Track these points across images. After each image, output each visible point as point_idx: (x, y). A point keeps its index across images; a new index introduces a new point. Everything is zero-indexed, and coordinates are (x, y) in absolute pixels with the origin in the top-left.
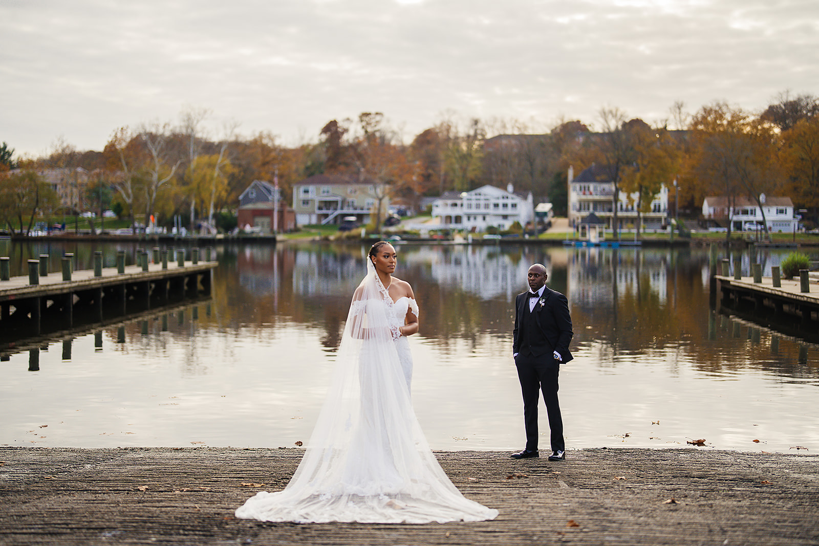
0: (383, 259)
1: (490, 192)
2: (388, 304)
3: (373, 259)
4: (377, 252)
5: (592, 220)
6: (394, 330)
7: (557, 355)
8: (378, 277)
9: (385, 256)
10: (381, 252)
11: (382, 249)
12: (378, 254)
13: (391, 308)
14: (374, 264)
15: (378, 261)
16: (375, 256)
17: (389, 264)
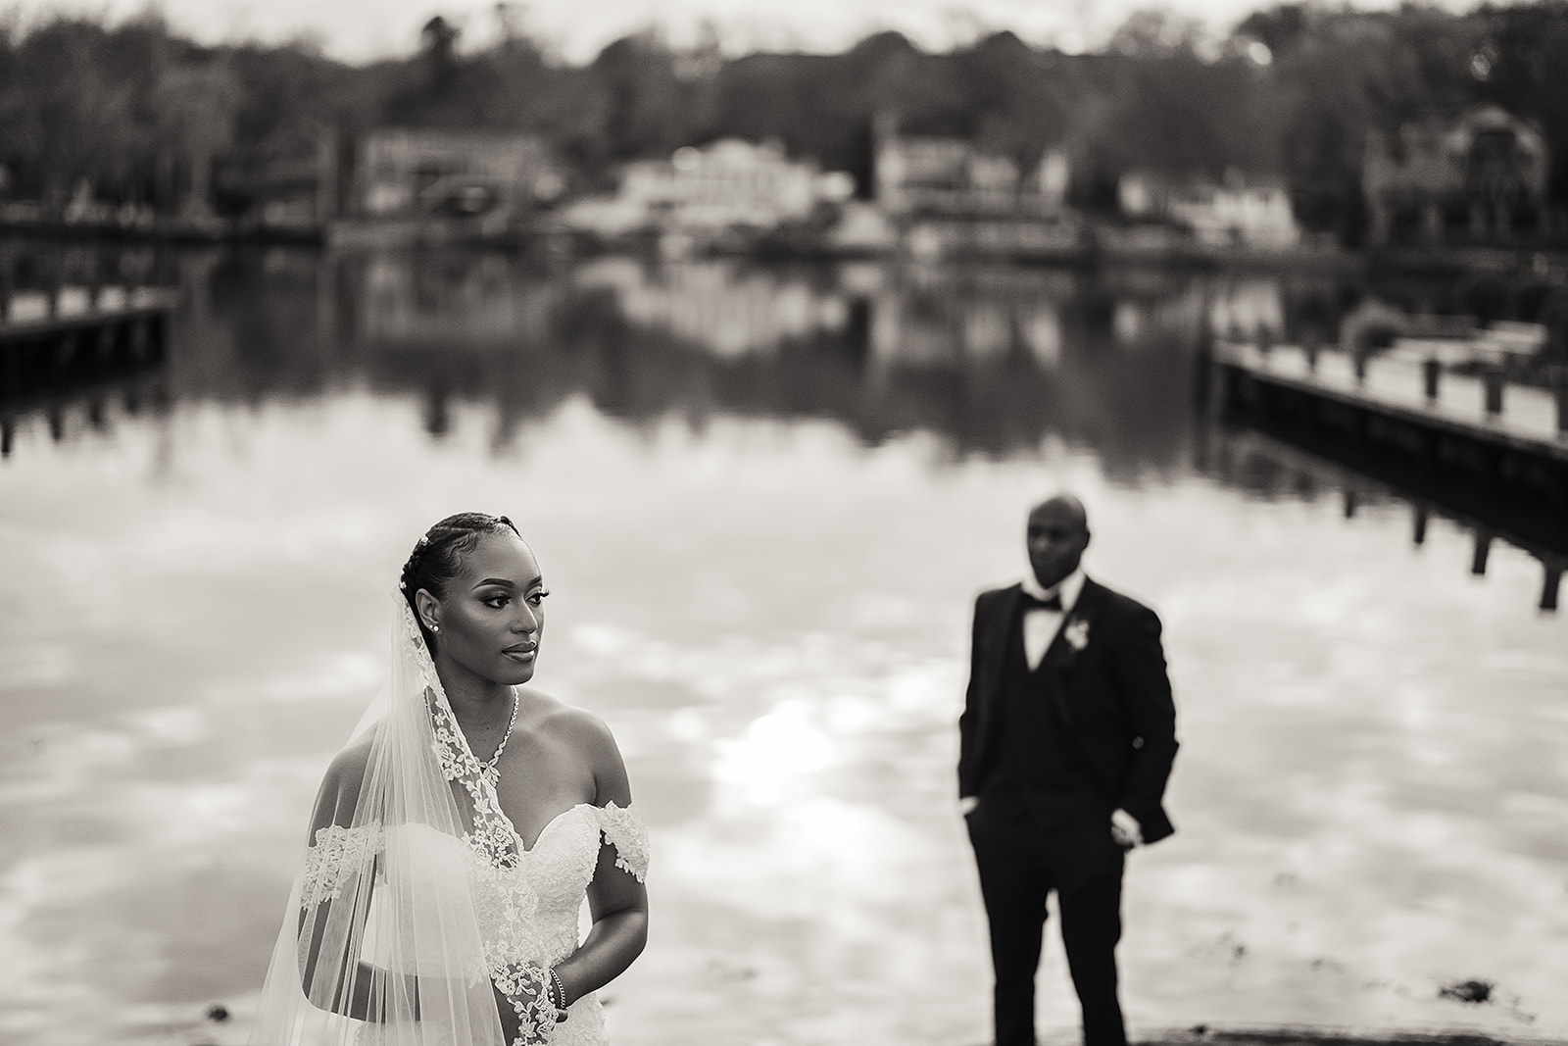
0: (475, 612)
1: (734, 155)
2: (494, 855)
3: (423, 603)
4: (450, 574)
5: (925, 215)
6: (524, 999)
7: (1124, 823)
8: (443, 702)
9: (486, 600)
10: (467, 574)
11: (473, 558)
12: (449, 584)
13: (511, 874)
14: (427, 634)
15: (453, 621)
16: (436, 591)
17: (511, 640)
